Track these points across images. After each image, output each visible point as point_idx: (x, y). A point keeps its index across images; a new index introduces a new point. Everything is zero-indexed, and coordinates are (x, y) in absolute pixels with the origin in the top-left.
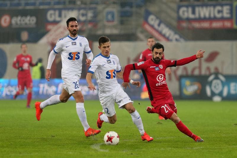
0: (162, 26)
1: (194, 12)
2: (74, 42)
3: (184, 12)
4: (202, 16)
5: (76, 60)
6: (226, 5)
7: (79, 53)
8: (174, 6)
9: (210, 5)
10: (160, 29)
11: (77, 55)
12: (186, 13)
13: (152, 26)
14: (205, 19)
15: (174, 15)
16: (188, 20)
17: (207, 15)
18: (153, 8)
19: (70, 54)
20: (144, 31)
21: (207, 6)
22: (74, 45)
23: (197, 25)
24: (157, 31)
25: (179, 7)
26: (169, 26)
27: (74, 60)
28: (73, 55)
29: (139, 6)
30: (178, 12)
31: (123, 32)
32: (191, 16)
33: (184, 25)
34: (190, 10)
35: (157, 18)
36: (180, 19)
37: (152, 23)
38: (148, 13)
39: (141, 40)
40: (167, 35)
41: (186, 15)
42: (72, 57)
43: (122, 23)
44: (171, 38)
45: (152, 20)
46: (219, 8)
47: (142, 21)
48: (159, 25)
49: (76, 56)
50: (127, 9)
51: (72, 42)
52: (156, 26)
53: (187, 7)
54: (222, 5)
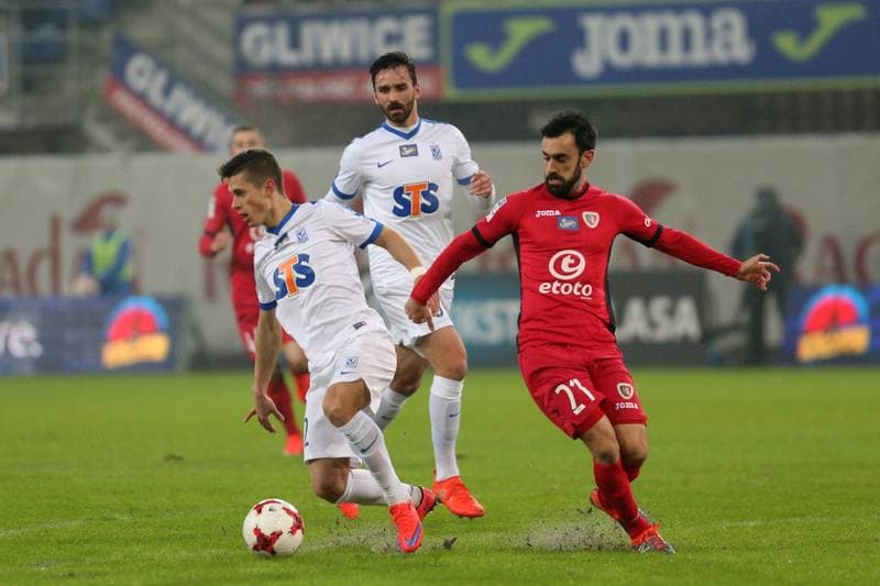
0: (180, 95)
1: (295, 43)
2: (408, 147)
3: (258, 41)
4: (327, 54)
5: (423, 215)
6: (415, 12)
7: (433, 187)
8: (223, 20)
9: (357, 16)
10: (169, 107)
11: (426, 195)
12: (266, 44)
13: (141, 98)
14: (335, 69)
15: (223, 53)
16: (276, 71)
17: (346, 53)
18: (143, 30)
19: (398, 193)
20: (112, 116)
21: (343, 16)
22: (411, 155)
23: (307, 90)
24: (159, 114)
25: (242, 24)
26: (205, 93)
27: (416, 214)
28: (408, 194)
29: (91, 24)
30: (235, 42)
31: (32, 122)
32: (287, 57)
33: (261, 89)
34: (282, 32)
35: (160, 65)
36: (243, 70)
37: (140, 83)
38: (126, 49)
39: (101, 150)
40: (198, 128)
41: (265, 55)
42: (406, 203)
43: (28, 85)
44: (211, 138)
45: (142, 73)
46: (387, 25)
47: (102, 76)
48: (167, 91)
49: (423, 201)
50: (48, 33)
51: (401, 148)
52: (156, 97)
53: (271, 21)
54: (400, 14)
